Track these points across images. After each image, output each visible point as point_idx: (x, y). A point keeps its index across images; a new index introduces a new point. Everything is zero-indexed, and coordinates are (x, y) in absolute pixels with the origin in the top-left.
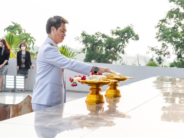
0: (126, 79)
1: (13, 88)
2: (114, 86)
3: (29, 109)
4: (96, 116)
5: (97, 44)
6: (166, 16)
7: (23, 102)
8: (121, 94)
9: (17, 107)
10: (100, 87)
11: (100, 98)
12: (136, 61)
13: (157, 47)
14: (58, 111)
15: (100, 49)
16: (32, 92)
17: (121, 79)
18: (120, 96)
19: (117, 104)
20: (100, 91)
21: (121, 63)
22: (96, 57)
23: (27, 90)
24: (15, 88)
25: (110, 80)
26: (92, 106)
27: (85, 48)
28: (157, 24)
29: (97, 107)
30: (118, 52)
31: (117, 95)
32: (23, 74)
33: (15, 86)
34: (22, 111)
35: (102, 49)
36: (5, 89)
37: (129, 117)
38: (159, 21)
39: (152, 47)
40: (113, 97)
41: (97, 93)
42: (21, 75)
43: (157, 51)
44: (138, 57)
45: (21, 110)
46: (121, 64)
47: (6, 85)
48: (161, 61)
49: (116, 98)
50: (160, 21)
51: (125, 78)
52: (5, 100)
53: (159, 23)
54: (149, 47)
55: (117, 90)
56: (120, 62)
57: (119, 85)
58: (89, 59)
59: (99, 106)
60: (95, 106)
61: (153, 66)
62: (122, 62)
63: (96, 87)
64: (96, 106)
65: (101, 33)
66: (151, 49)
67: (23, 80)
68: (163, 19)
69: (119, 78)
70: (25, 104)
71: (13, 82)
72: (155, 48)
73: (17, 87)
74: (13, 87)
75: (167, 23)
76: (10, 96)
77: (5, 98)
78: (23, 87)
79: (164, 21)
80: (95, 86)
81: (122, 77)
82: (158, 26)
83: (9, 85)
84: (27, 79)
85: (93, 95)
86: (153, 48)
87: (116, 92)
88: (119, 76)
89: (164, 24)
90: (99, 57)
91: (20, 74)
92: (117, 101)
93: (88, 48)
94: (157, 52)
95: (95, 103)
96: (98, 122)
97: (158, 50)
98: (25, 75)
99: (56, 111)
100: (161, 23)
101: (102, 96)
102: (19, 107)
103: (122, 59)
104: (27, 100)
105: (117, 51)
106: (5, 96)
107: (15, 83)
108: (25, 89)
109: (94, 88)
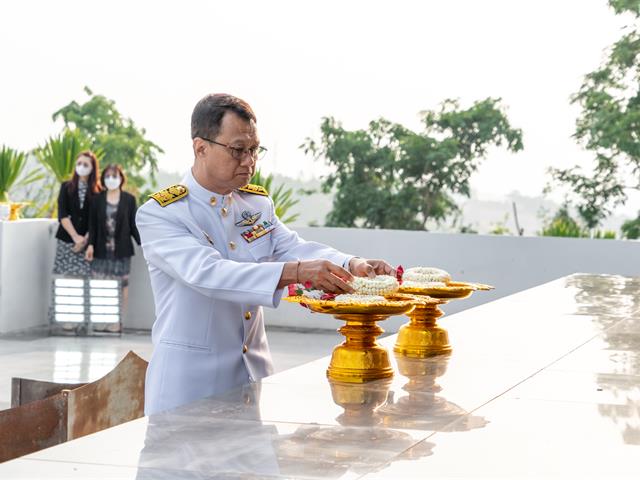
0: (467, 292)
1: (79, 324)
2: (427, 316)
3: (132, 398)
4: (360, 429)
5: (373, 162)
6: (610, 60)
7: (114, 376)
8: (452, 342)
9: (91, 395)
10: (377, 324)
11: (378, 362)
12: (507, 217)
13: (577, 167)
14: (231, 412)
15: (384, 178)
16: (150, 335)
17: (451, 292)
18: (447, 352)
19: (438, 381)
20: (375, 337)
21: (458, 224)
22: (369, 206)
23: (131, 327)
24: (87, 322)
25: (409, 296)
26: (348, 391)
27: (334, 176)
28: (577, 90)
29: (366, 394)
30: (445, 186)
31: (436, 349)
32: (113, 272)
33: (87, 313)
34: (110, 406)
35: (391, 179)
36: (54, 327)
37: (482, 423)
38: (583, 78)
39: (562, 170)
40: (422, 356)
41: (367, 344)
42: (104, 279)
43: (580, 182)
44: (514, 205)
45: (104, 403)
46: (456, 230)
47: (55, 313)
48: (596, 217)
49: (434, 360)
50: (589, 76)
51: (464, 288)
52: (53, 366)
53: (583, 86)
54: (550, 170)
55: (436, 330)
56: (455, 221)
57: (442, 312)
58: (344, 212)
59: (372, 390)
60: (359, 390)
61: (563, 235)
62: (461, 222)
63: (363, 321)
64: (365, 392)
65: (389, 123)
66: (560, 175)
67: (116, 293)
68: (597, 71)
69: (442, 288)
70: (119, 381)
71: (81, 301)
72: (572, 173)
73: (94, 319)
74: (80, 319)
75: (612, 82)
76: (69, 350)
77: (52, 358)
78: (115, 319)
79: (601, 77)
80: (359, 321)
81: (452, 285)
82: (582, 96)
83: (68, 311)
84: (126, 290)
85: (353, 353)
86: (564, 174)
87: (434, 338)
88: (445, 280)
89: (604, 88)
90: (379, 205)
91: (103, 275)
92: (437, 371)
93: (343, 177)
94: (580, 187)
95: (361, 380)
96: (369, 451)
97: (584, 179)
98: (119, 277)
99: (224, 412)
100: (591, 83)
101: (385, 354)
102: (99, 395)
103: (460, 212)
104: (126, 369)
105: (441, 185)
106: (52, 350)
107: (87, 305)
108: (121, 324)
109: (354, 327)
